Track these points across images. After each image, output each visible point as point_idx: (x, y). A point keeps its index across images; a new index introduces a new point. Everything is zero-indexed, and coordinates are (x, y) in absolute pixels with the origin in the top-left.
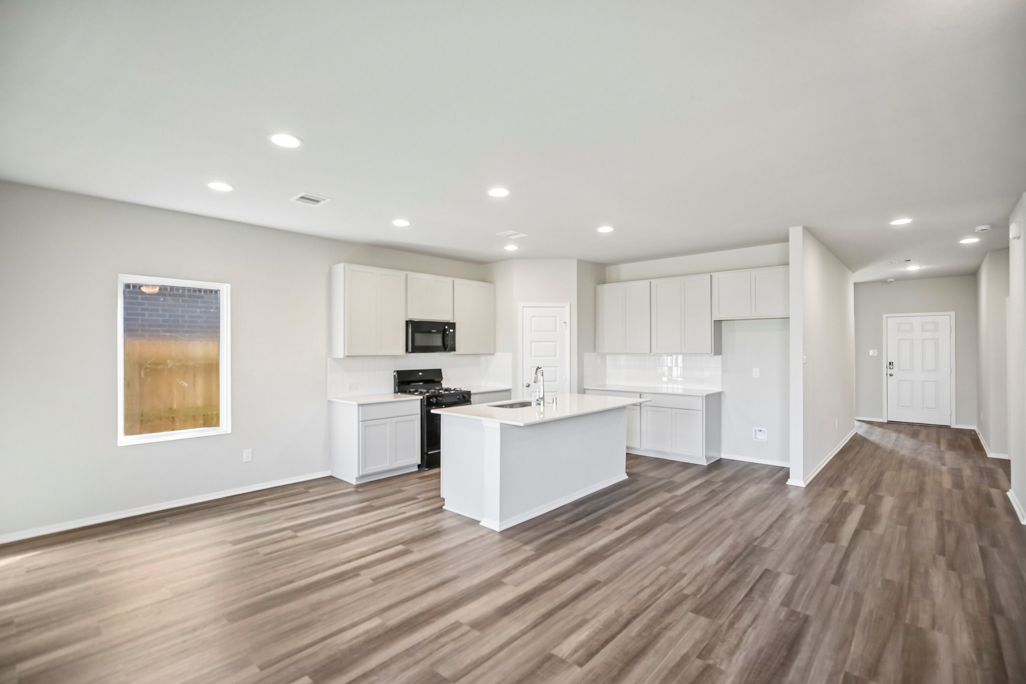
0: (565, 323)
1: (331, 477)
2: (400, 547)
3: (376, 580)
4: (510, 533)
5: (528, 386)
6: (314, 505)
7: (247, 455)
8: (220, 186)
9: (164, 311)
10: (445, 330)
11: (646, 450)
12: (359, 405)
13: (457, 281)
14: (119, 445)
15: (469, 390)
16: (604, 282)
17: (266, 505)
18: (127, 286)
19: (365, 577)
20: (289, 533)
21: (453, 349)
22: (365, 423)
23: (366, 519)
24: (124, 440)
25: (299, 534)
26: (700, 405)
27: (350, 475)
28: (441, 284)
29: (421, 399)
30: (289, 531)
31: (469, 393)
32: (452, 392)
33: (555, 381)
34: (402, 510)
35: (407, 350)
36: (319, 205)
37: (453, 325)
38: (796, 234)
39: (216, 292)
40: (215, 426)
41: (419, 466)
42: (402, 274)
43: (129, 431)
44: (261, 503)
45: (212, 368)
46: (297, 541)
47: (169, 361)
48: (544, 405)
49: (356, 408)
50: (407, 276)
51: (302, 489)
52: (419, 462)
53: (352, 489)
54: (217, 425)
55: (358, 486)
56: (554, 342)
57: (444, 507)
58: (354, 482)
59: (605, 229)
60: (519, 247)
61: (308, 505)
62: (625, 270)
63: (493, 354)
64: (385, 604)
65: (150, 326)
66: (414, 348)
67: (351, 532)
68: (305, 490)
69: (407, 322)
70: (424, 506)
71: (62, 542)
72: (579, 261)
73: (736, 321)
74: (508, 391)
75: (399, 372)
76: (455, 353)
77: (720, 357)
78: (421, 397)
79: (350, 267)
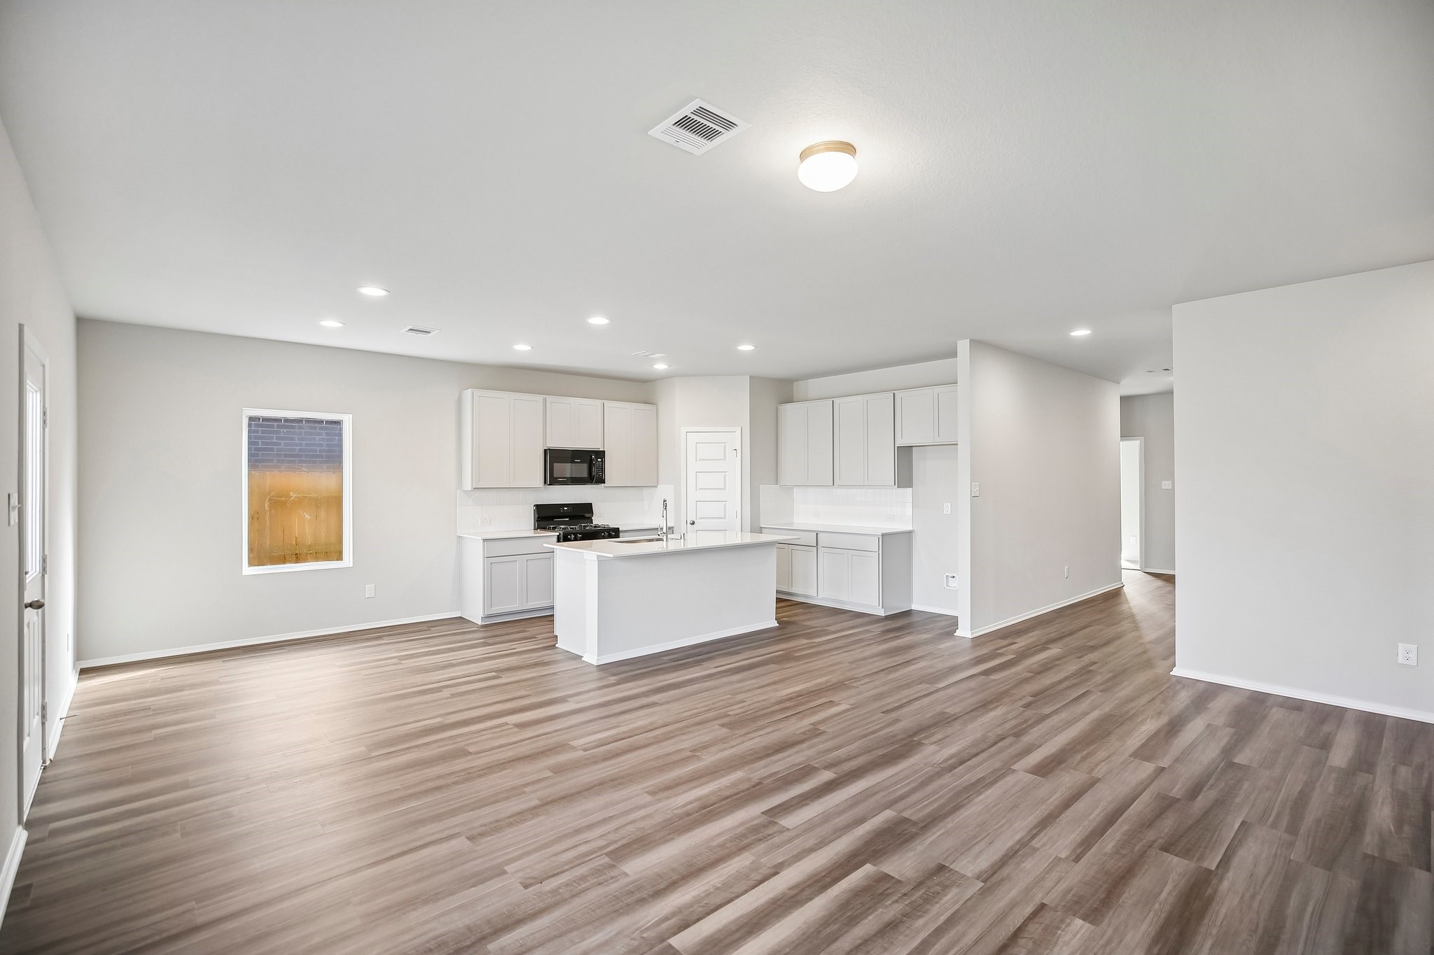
0: (737, 449)
1: (459, 617)
2: (494, 674)
3: (453, 696)
4: (603, 668)
5: (693, 523)
6: (429, 640)
7: (369, 590)
8: (331, 324)
10: (591, 460)
11: (823, 599)
12: (484, 540)
13: (608, 403)
14: (243, 575)
15: (617, 527)
16: (790, 400)
17: (383, 639)
18: (251, 419)
19: (446, 693)
20: (395, 661)
21: (601, 480)
22: (491, 560)
23: (474, 652)
24: (248, 570)
26: (874, 545)
27: (476, 615)
28: (589, 407)
29: (558, 536)
31: (617, 531)
32: (602, 527)
33: (724, 518)
34: (513, 647)
35: (545, 483)
36: (429, 335)
37: (601, 454)
38: (963, 346)
39: (338, 423)
40: (337, 559)
42: (540, 398)
43: (251, 564)
45: (336, 502)
46: (400, 666)
47: (291, 493)
48: (667, 541)
49: (481, 543)
50: (545, 400)
51: (425, 628)
53: (476, 628)
54: (340, 558)
55: (483, 626)
56: (724, 472)
57: (556, 645)
58: (479, 622)
59: (746, 348)
60: (669, 366)
61: (424, 640)
62: (814, 386)
63: (656, 487)
64: (452, 710)
65: (286, 456)
66: (552, 479)
67: (453, 662)
69: (545, 451)
70: (539, 644)
71: (191, 661)
72: (751, 377)
75: (538, 506)
76: (605, 485)
77: (909, 490)
78: (558, 534)
79: (478, 392)
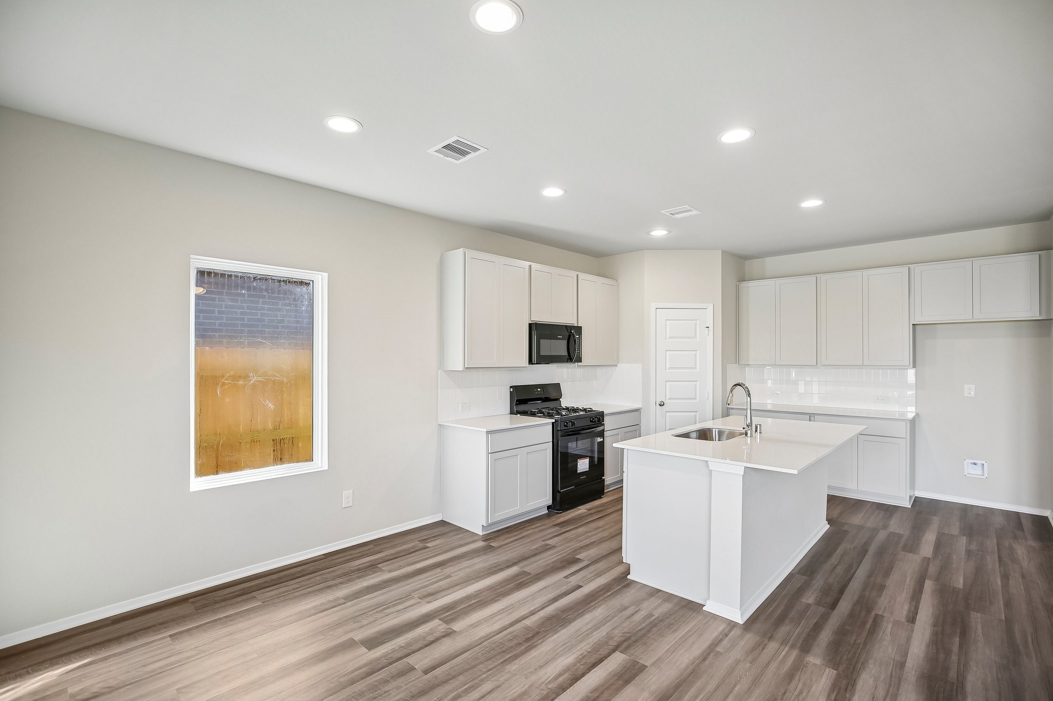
0: (708, 327)
1: (443, 523)
5: (662, 404)
6: (448, 570)
7: (347, 497)
9: (220, 312)
10: (570, 337)
12: (485, 432)
13: (582, 276)
14: (191, 490)
15: (601, 410)
18: (201, 273)
21: (578, 359)
22: (495, 455)
24: (197, 483)
25: (457, 626)
26: (901, 430)
28: (566, 279)
29: (552, 423)
30: (436, 622)
31: (602, 414)
32: (582, 413)
33: (695, 399)
34: (574, 580)
35: (530, 361)
37: (578, 330)
39: (308, 282)
40: (307, 461)
41: (549, 507)
42: (524, 264)
43: (202, 471)
44: (373, 567)
45: (303, 382)
47: (251, 375)
48: (751, 435)
49: (484, 437)
50: (530, 267)
52: (550, 502)
53: (481, 544)
54: (311, 459)
55: (488, 538)
56: (695, 351)
58: (480, 532)
59: (812, 203)
60: (670, 232)
61: (438, 570)
62: (772, 264)
63: (616, 366)
66: (536, 357)
67: (528, 622)
68: (421, 545)
69: (530, 325)
70: (599, 575)
72: (723, 252)
73: (937, 326)
74: (637, 410)
75: (515, 388)
76: (582, 364)
77: (913, 370)
78: (553, 421)
79: (471, 253)
